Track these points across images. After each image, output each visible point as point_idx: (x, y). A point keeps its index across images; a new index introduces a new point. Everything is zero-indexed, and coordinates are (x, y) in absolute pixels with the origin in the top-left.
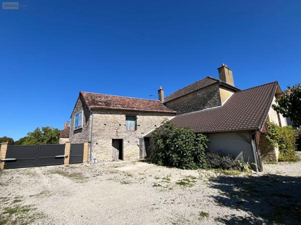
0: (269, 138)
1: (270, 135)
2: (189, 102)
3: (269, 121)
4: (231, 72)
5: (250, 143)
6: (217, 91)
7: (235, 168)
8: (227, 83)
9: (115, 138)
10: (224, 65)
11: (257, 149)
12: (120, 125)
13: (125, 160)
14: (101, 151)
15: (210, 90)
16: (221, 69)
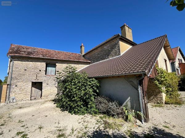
0: (157, 82)
1: (158, 81)
2: (98, 54)
3: (158, 66)
4: (130, 31)
5: (137, 89)
6: (117, 44)
7: (120, 116)
8: (127, 38)
9: (34, 81)
10: (125, 24)
11: (144, 97)
12: (40, 71)
13: (43, 99)
14: (20, 92)
15: (113, 43)
16: (123, 28)
